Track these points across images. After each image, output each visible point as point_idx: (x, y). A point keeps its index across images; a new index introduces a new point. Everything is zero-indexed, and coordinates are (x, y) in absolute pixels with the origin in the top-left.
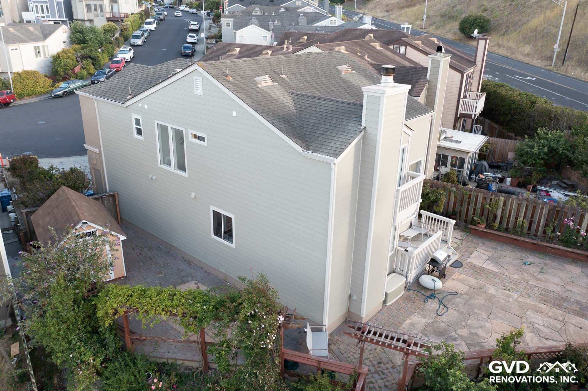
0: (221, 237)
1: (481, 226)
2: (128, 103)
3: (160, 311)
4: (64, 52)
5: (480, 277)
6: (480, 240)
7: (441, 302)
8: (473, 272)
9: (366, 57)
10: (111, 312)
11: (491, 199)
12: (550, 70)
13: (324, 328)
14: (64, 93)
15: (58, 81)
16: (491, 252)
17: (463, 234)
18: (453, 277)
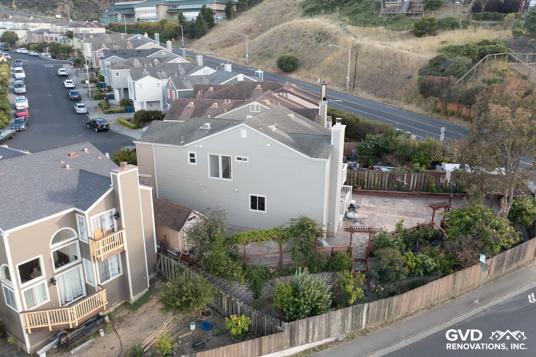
0: (256, 209)
1: (359, 189)
2: (185, 146)
5: (370, 210)
7: (360, 223)
8: (366, 209)
9: (279, 104)
12: (347, 94)
16: (369, 200)
18: (359, 211)
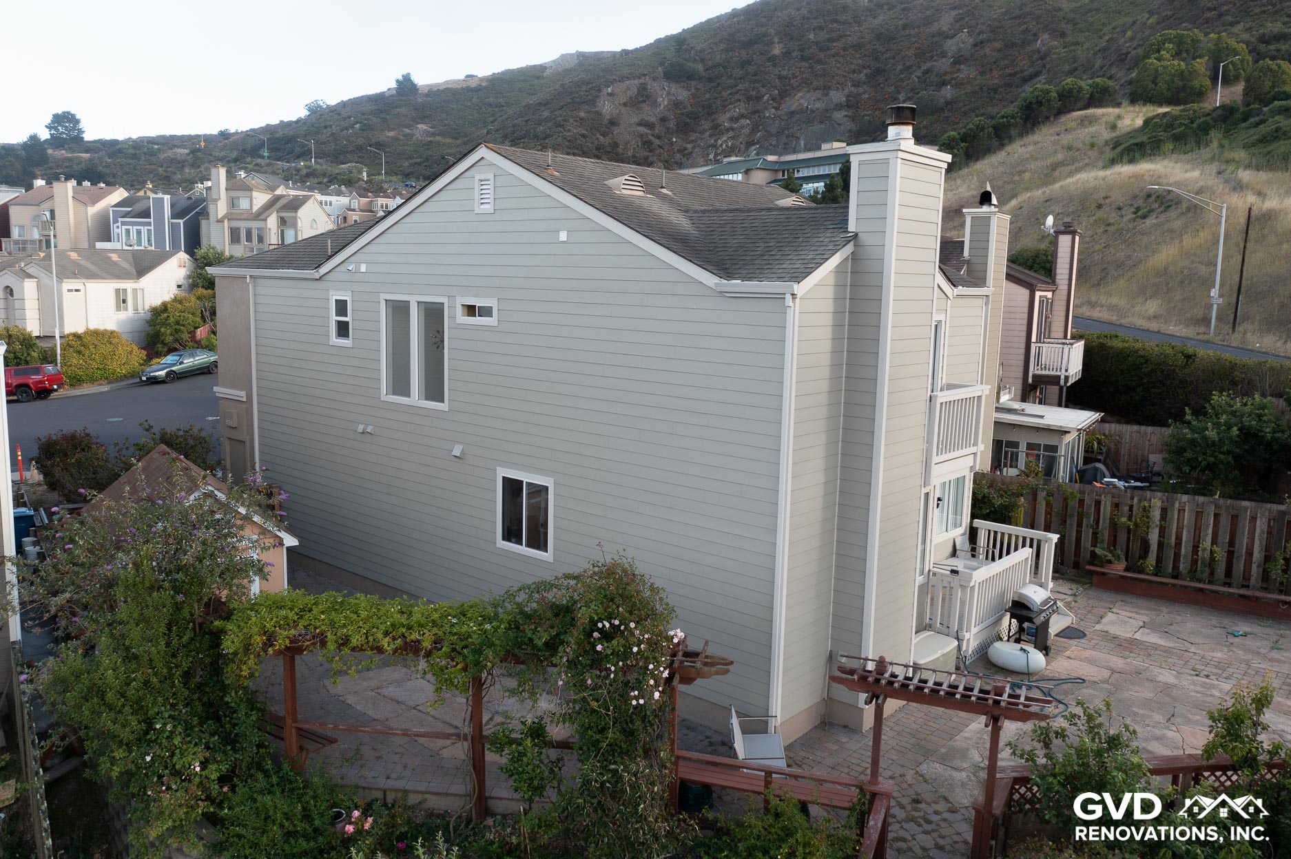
0: (519, 542)
1: (1113, 566)
2: (324, 269)
3: (380, 636)
4: (176, 300)
5: (1131, 655)
6: (1117, 597)
8: (1113, 646)
10: (258, 640)
11: (1131, 507)
12: (1208, 341)
13: (772, 723)
14: (168, 374)
15: (159, 355)
16: (1147, 615)
17: (1074, 586)
18: (1068, 653)
